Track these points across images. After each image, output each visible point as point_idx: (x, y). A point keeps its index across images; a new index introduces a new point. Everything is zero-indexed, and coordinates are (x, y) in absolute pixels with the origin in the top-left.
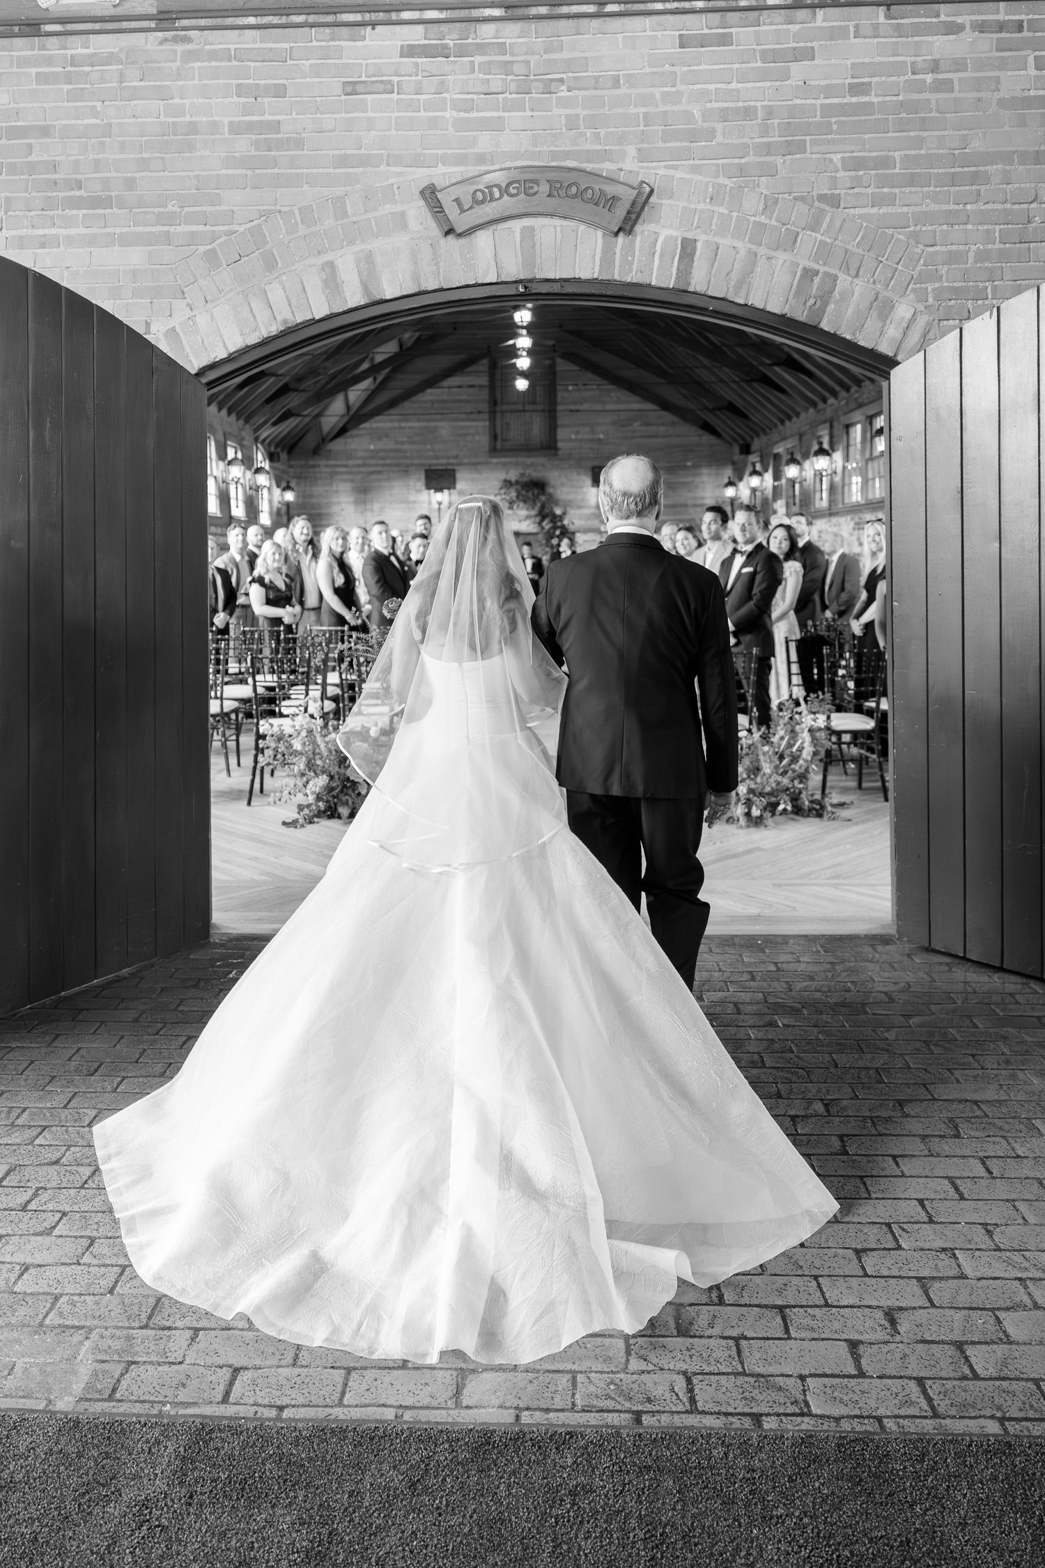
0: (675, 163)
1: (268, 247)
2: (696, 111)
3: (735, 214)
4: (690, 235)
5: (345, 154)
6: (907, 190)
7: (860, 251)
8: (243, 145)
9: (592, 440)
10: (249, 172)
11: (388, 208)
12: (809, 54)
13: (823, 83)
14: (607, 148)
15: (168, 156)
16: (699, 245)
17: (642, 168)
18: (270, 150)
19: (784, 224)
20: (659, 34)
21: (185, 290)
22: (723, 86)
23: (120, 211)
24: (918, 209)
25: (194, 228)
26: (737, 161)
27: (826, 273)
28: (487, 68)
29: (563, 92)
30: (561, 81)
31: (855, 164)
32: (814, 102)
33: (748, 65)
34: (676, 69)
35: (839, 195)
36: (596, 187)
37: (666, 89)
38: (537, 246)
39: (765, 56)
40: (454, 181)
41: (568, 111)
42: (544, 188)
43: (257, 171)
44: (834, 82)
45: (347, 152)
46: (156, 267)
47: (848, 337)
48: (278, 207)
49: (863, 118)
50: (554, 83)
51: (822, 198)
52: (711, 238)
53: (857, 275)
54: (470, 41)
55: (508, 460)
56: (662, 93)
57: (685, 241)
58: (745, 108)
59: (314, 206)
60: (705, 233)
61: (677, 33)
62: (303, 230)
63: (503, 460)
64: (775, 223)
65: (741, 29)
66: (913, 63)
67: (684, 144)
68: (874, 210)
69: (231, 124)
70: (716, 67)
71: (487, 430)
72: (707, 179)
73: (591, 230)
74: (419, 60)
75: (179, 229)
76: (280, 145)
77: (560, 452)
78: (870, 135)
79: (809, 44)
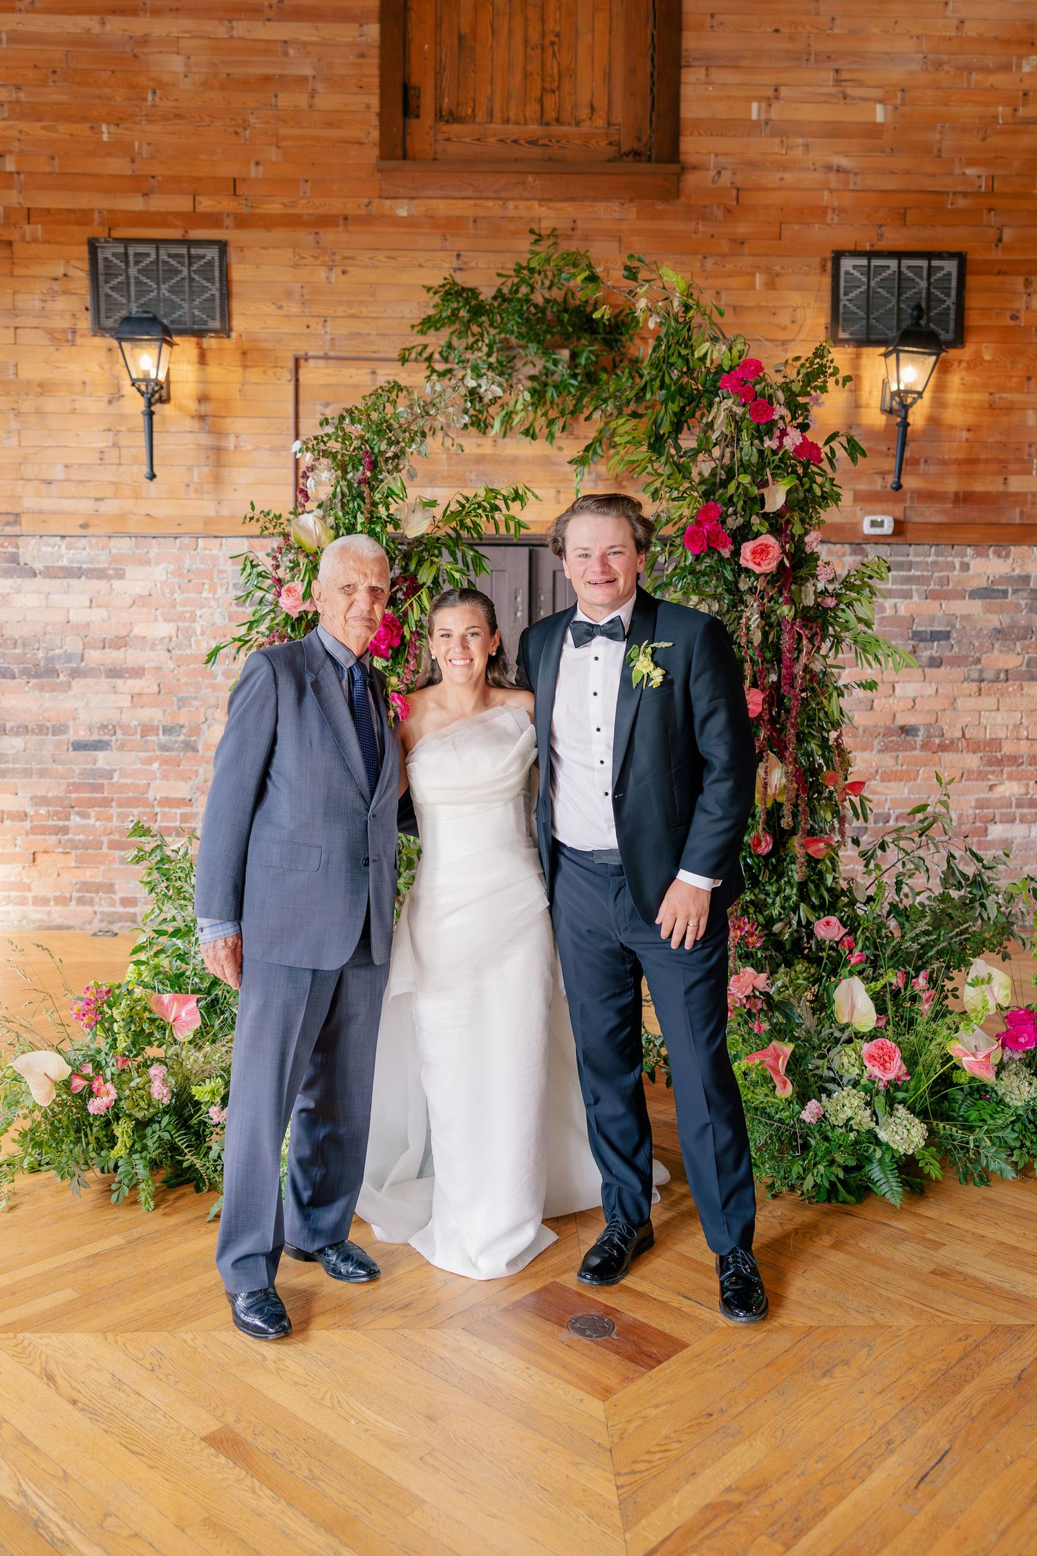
9: (836, 131)
55: (463, 208)
63: (443, 208)
71: (372, 69)
77: (692, 180)
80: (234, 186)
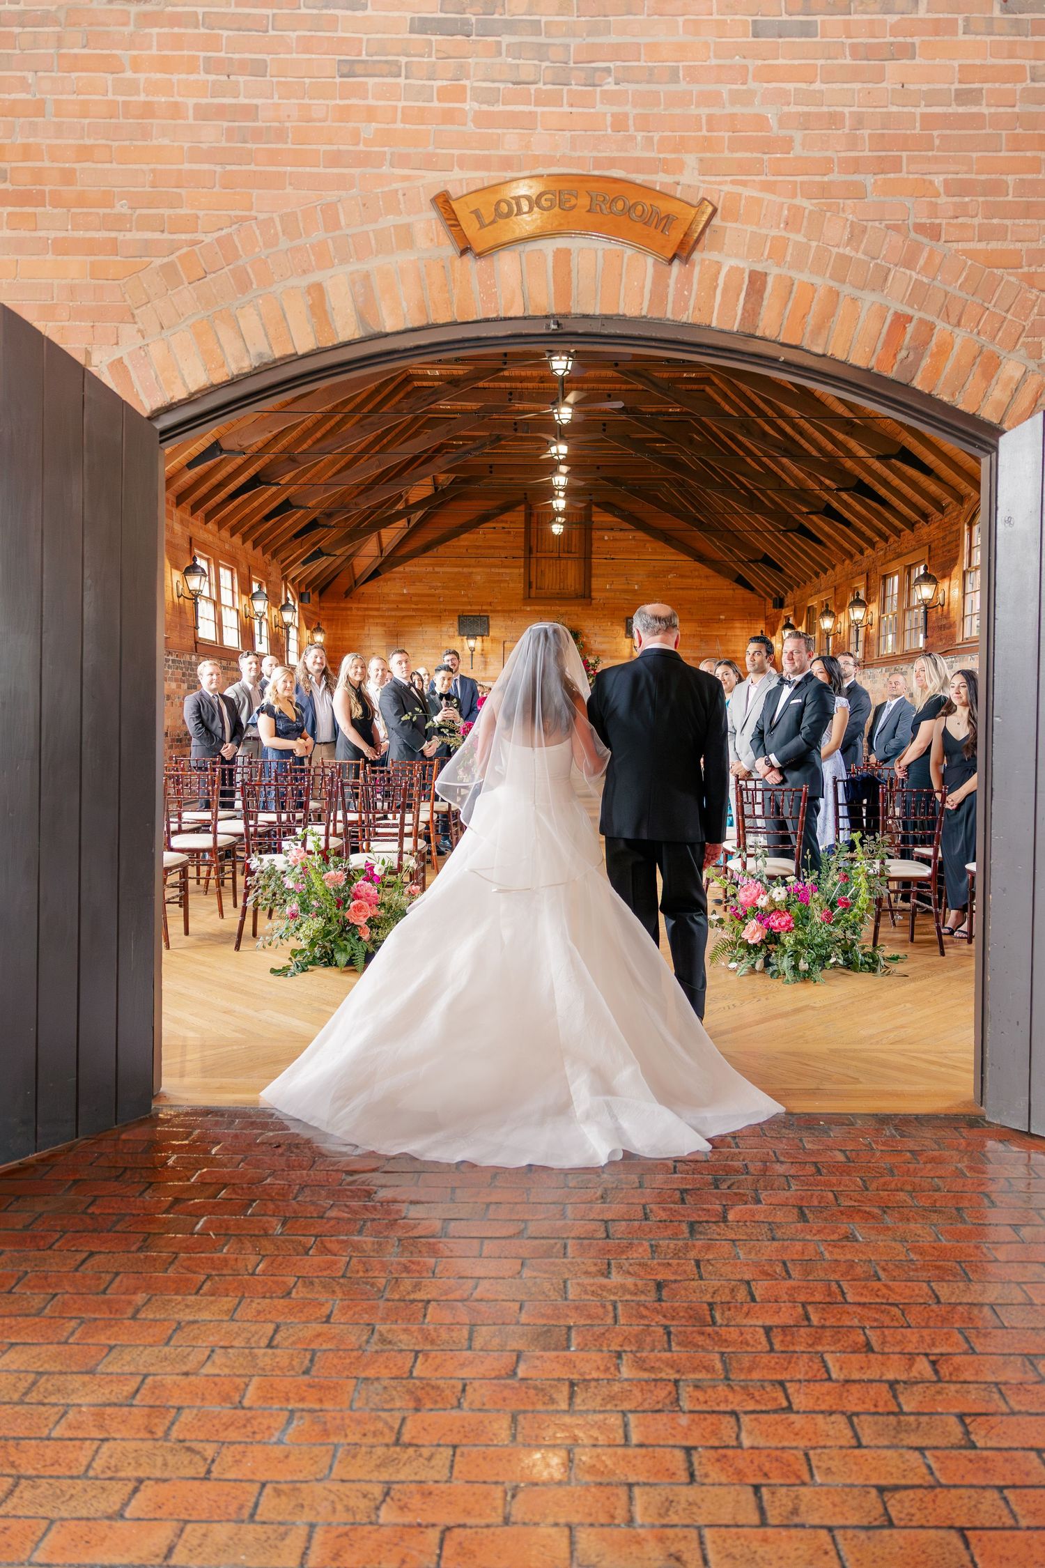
0: (744, 178)
1: (240, 263)
2: (771, 114)
3: (814, 244)
4: (759, 268)
5: (339, 151)
6: (1021, 222)
7: (963, 294)
8: (211, 134)
9: (625, 591)
10: (218, 168)
11: (391, 220)
12: (907, 51)
13: (925, 87)
14: (661, 156)
15: (116, 144)
16: (770, 280)
17: (703, 182)
18: (245, 142)
19: (873, 258)
20: (728, 18)
21: (136, 312)
22: (803, 86)
23: (56, 211)
24: (1033, 245)
25: (148, 235)
26: (818, 178)
27: (921, 320)
28: (516, 51)
29: (610, 85)
30: (608, 70)
31: (959, 188)
32: (913, 110)
33: (835, 62)
34: (748, 62)
35: (940, 225)
36: (648, 202)
37: (734, 87)
38: (574, 274)
39: (855, 51)
40: (473, 188)
41: (616, 109)
42: (584, 201)
43: (229, 168)
44: (938, 86)
45: (342, 147)
46: (101, 282)
47: (946, 399)
48: (254, 213)
49: (972, 132)
50: (598, 74)
51: (919, 228)
52: (784, 271)
53: (958, 324)
54: (496, 16)
55: (542, 608)
56: (730, 90)
57: (753, 274)
58: (830, 113)
59: (299, 215)
60: (778, 265)
61: (750, 19)
62: (284, 243)
63: (537, 608)
64: (863, 257)
65: (827, 17)
66: (1033, 67)
67: (755, 155)
68: (981, 246)
69: (197, 107)
70: (796, 62)
71: (522, 578)
72: (779, 199)
73: (640, 256)
74: (433, 38)
75: (129, 236)
76: (257, 135)
77: (594, 602)
78: (980, 154)
79: (909, 40)
80: (490, 604)
